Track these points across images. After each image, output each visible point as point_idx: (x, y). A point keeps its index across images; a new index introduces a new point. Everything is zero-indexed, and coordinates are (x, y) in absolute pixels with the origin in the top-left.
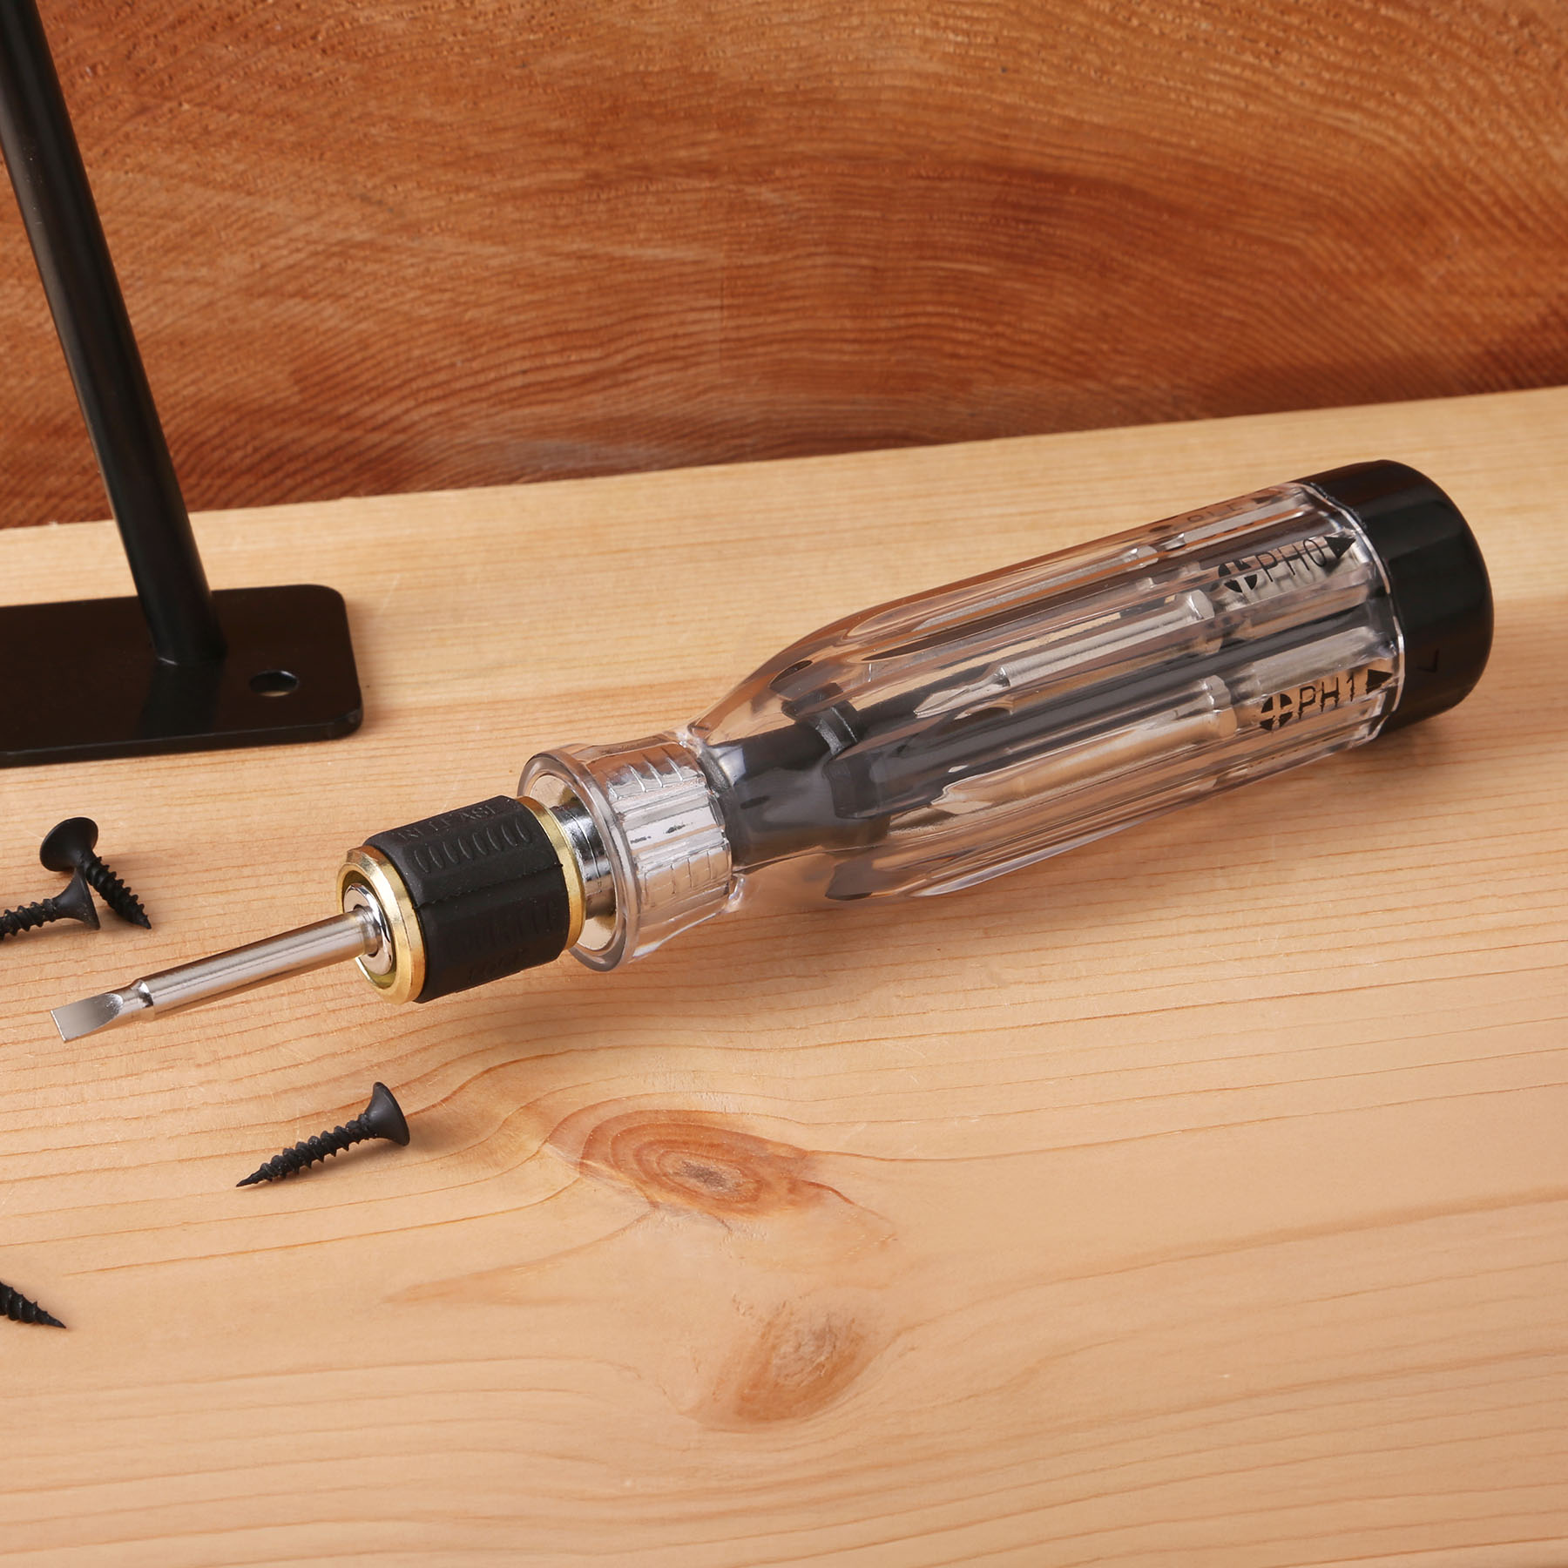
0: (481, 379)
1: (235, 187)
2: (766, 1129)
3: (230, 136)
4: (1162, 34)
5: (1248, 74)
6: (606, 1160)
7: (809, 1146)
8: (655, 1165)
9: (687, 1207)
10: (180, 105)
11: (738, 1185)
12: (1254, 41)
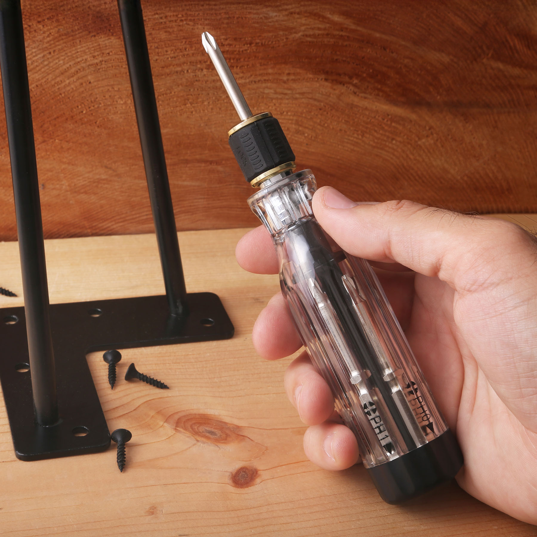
0: (134, 216)
1: (69, 163)
2: (227, 420)
3: (68, 149)
4: (333, 128)
5: (355, 140)
6: (182, 428)
7: (240, 425)
8: (196, 429)
9: (207, 441)
10: (55, 140)
11: (221, 435)
12: (357, 131)
